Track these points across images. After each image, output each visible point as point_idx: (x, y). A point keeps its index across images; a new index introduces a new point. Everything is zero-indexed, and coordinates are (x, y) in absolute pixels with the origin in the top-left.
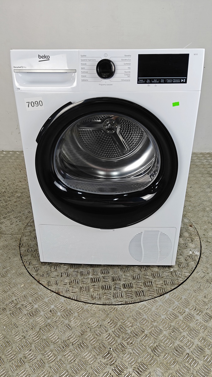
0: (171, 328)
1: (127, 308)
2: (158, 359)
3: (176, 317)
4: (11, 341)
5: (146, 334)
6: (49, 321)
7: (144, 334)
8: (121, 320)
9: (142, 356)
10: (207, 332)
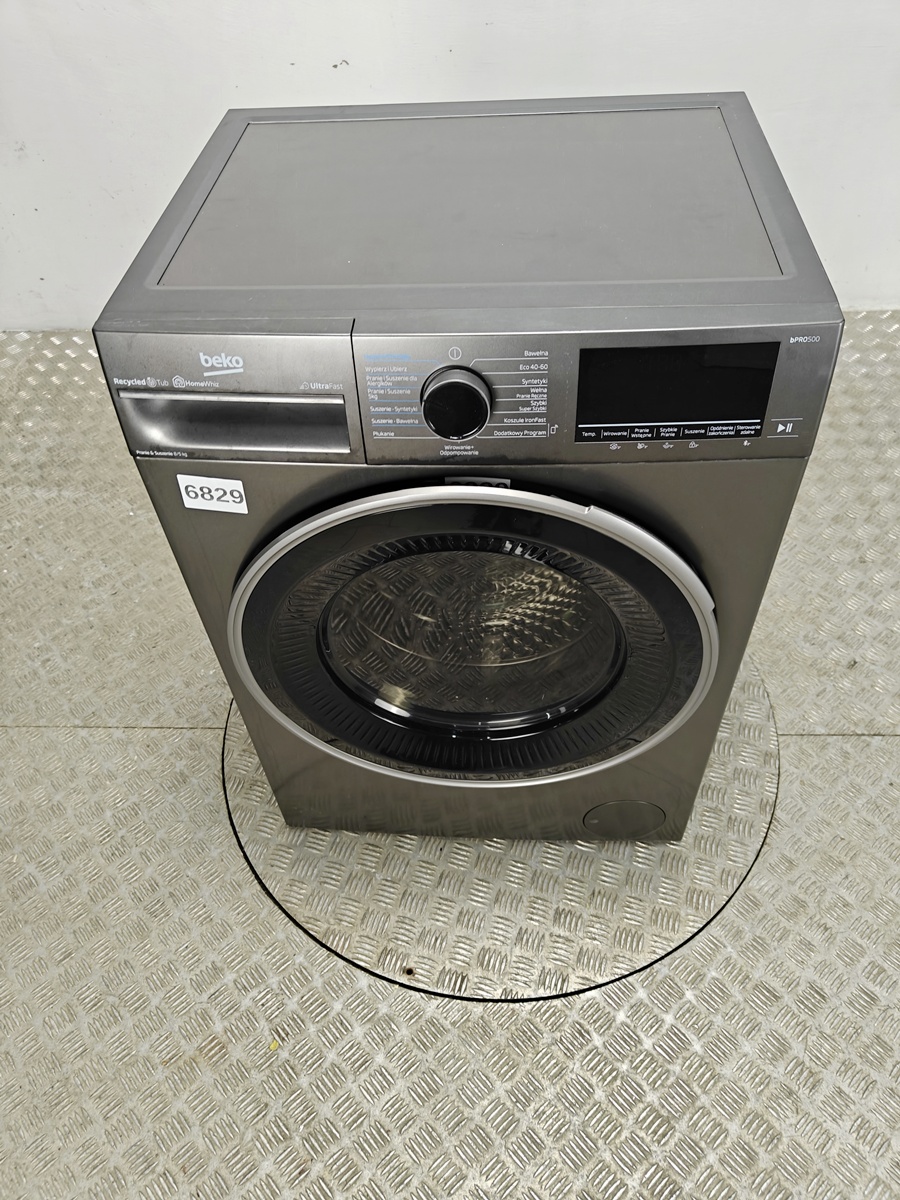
0: (669, 1082)
1: (546, 1012)
2: (629, 1182)
3: (684, 1044)
4: (239, 1123)
5: (598, 1100)
6: (331, 1056)
7: (591, 1102)
8: (530, 1055)
9: (584, 1172)
10: (769, 1095)
